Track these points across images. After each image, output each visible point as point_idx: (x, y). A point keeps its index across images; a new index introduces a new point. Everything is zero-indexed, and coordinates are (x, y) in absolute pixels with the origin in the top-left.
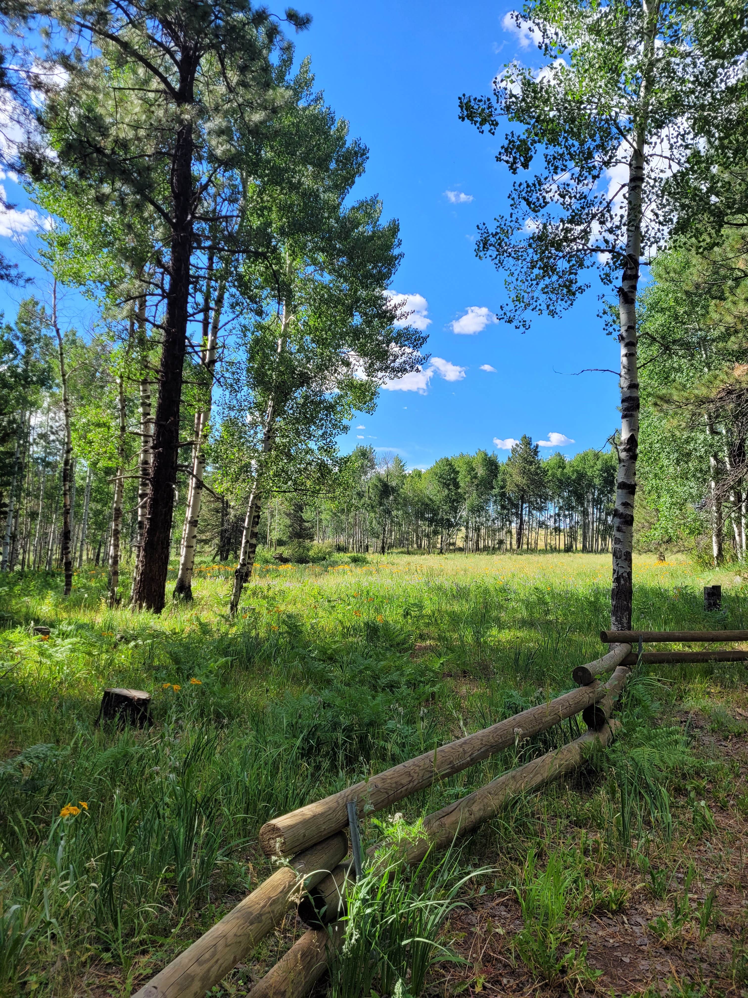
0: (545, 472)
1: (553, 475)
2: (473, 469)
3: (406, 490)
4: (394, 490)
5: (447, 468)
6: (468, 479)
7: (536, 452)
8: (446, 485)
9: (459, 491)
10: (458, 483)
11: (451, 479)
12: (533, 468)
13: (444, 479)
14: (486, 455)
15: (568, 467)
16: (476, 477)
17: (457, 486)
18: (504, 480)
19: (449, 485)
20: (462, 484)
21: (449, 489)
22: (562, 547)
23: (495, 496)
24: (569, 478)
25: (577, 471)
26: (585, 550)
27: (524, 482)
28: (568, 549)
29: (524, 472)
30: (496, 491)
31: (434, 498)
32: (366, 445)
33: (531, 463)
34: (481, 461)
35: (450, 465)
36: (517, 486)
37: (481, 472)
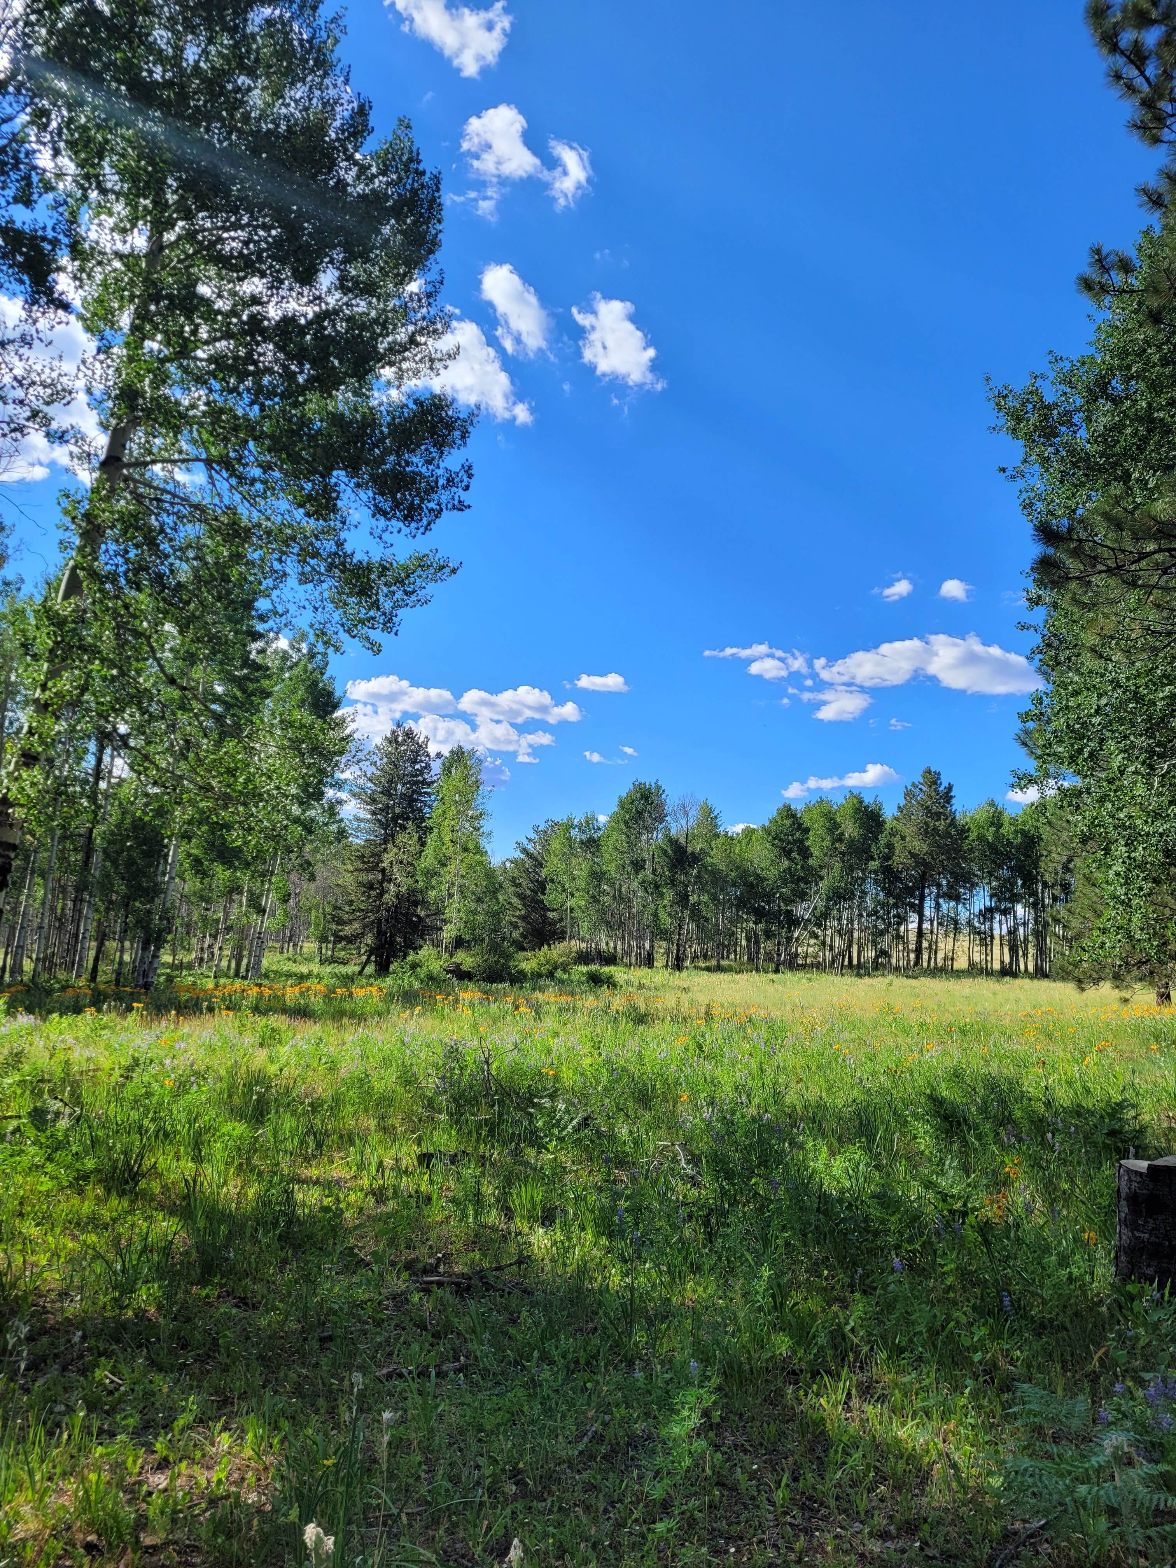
0: (964, 831)
1: (981, 838)
2: (836, 826)
3: (717, 858)
4: (696, 858)
5: (788, 822)
6: (827, 843)
7: (947, 797)
8: (788, 853)
9: (811, 862)
10: (807, 848)
11: (794, 842)
12: (942, 825)
13: (782, 841)
14: (861, 802)
15: (1006, 824)
16: (840, 840)
17: (805, 853)
18: (890, 846)
19: (790, 851)
20: (815, 851)
21: (792, 860)
22: (997, 966)
23: (875, 872)
24: (1009, 843)
25: (1024, 834)
26: (1040, 973)
27: (925, 848)
28: (1008, 972)
29: (927, 832)
30: (874, 864)
31: (765, 874)
32: (648, 780)
33: (937, 816)
34: (850, 811)
35: (794, 816)
36: (912, 855)
37: (850, 829)
